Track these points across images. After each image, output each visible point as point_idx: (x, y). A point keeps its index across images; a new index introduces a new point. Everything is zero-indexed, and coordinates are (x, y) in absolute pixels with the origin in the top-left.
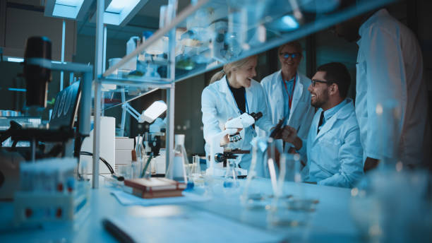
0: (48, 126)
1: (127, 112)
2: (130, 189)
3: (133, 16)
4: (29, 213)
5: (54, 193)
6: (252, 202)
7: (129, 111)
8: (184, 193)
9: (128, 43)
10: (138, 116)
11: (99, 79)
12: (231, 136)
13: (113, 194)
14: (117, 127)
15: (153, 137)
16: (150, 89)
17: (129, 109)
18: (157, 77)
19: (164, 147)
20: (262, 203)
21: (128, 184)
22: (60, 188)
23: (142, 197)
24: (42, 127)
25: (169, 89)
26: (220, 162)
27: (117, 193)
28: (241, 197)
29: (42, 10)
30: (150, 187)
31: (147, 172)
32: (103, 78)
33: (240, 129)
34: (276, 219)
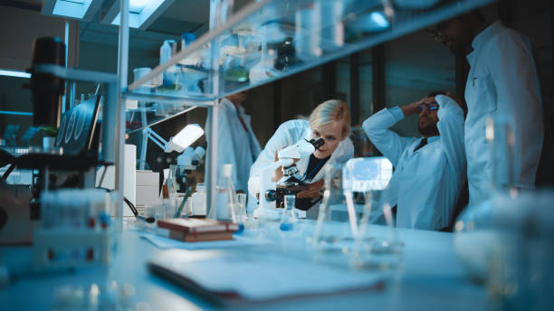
0: (61, 151)
1: (149, 139)
2: (166, 232)
3: (155, 19)
4: (51, 255)
5: (83, 230)
6: (324, 244)
7: (151, 138)
8: (235, 236)
9: (162, 49)
10: (164, 144)
11: (124, 93)
12: (285, 168)
13: (143, 238)
14: (138, 156)
15: (182, 171)
16: (185, 107)
17: (152, 135)
18: (197, 91)
19: (202, 181)
20: (336, 245)
21: (162, 225)
22: (91, 224)
23: (183, 240)
24: (53, 152)
25: (211, 107)
26: (273, 200)
27: (150, 237)
28: (308, 240)
29: (38, 8)
30: (194, 228)
31: (183, 213)
32: (128, 93)
33: (296, 160)
34: (361, 261)
